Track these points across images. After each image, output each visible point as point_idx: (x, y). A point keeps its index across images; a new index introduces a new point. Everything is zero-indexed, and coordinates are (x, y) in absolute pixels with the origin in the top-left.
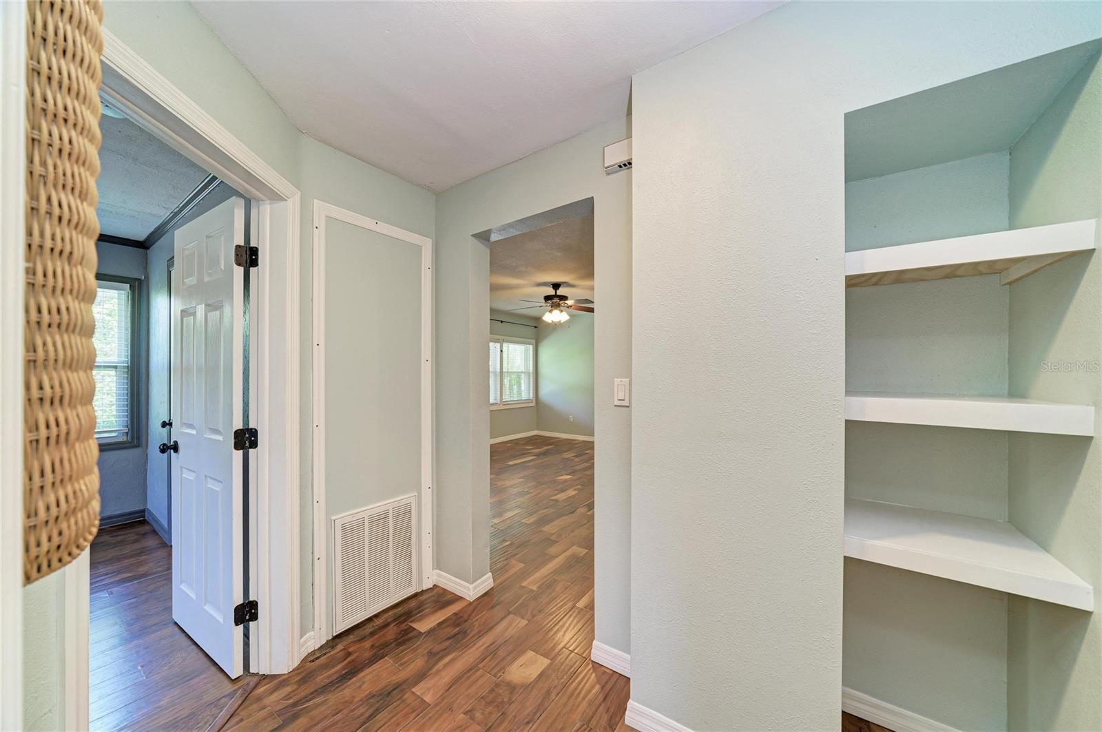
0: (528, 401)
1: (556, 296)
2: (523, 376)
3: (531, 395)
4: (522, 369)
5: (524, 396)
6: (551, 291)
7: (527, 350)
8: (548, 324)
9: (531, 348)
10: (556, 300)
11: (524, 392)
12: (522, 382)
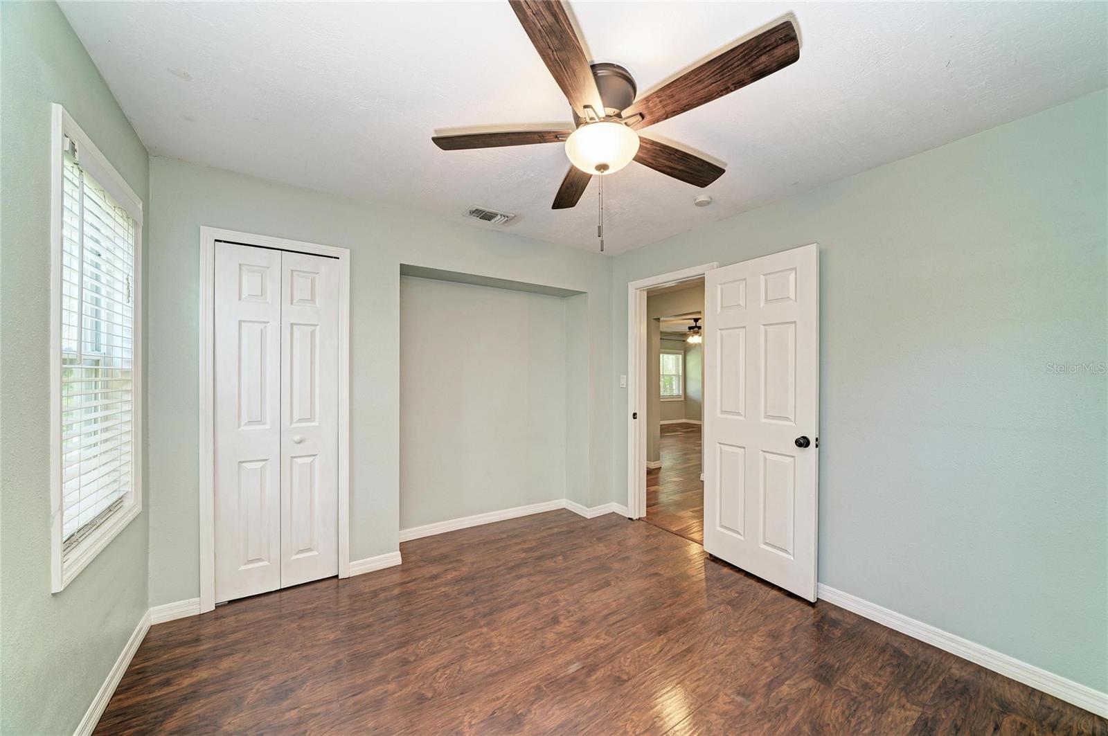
0: (678, 396)
1: (696, 327)
2: (674, 378)
3: (681, 392)
4: (674, 372)
5: (675, 392)
6: (693, 324)
7: (678, 359)
8: (692, 344)
9: (680, 357)
10: (696, 329)
11: (676, 390)
12: (674, 383)
